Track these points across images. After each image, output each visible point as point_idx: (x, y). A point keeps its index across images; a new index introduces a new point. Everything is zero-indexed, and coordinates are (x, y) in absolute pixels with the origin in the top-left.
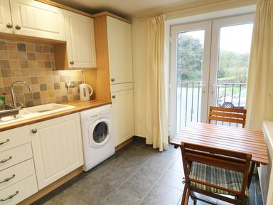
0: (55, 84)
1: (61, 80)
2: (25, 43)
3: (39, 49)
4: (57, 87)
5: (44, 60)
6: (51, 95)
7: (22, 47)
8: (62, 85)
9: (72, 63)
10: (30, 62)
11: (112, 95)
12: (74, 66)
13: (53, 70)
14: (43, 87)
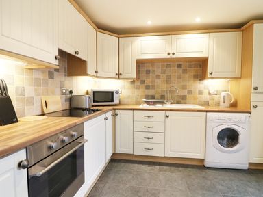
0: (199, 91)
1: (205, 88)
2: (182, 63)
3: (191, 66)
4: (201, 93)
5: (194, 73)
6: (195, 99)
7: (180, 66)
8: (206, 92)
9: (211, 73)
10: (183, 75)
11: (253, 104)
12: (213, 75)
13: (200, 80)
14: (190, 92)
